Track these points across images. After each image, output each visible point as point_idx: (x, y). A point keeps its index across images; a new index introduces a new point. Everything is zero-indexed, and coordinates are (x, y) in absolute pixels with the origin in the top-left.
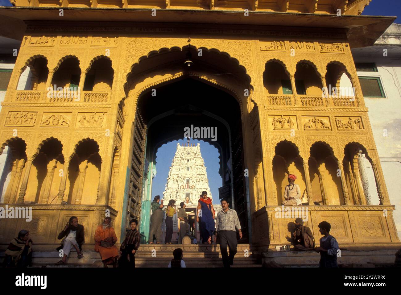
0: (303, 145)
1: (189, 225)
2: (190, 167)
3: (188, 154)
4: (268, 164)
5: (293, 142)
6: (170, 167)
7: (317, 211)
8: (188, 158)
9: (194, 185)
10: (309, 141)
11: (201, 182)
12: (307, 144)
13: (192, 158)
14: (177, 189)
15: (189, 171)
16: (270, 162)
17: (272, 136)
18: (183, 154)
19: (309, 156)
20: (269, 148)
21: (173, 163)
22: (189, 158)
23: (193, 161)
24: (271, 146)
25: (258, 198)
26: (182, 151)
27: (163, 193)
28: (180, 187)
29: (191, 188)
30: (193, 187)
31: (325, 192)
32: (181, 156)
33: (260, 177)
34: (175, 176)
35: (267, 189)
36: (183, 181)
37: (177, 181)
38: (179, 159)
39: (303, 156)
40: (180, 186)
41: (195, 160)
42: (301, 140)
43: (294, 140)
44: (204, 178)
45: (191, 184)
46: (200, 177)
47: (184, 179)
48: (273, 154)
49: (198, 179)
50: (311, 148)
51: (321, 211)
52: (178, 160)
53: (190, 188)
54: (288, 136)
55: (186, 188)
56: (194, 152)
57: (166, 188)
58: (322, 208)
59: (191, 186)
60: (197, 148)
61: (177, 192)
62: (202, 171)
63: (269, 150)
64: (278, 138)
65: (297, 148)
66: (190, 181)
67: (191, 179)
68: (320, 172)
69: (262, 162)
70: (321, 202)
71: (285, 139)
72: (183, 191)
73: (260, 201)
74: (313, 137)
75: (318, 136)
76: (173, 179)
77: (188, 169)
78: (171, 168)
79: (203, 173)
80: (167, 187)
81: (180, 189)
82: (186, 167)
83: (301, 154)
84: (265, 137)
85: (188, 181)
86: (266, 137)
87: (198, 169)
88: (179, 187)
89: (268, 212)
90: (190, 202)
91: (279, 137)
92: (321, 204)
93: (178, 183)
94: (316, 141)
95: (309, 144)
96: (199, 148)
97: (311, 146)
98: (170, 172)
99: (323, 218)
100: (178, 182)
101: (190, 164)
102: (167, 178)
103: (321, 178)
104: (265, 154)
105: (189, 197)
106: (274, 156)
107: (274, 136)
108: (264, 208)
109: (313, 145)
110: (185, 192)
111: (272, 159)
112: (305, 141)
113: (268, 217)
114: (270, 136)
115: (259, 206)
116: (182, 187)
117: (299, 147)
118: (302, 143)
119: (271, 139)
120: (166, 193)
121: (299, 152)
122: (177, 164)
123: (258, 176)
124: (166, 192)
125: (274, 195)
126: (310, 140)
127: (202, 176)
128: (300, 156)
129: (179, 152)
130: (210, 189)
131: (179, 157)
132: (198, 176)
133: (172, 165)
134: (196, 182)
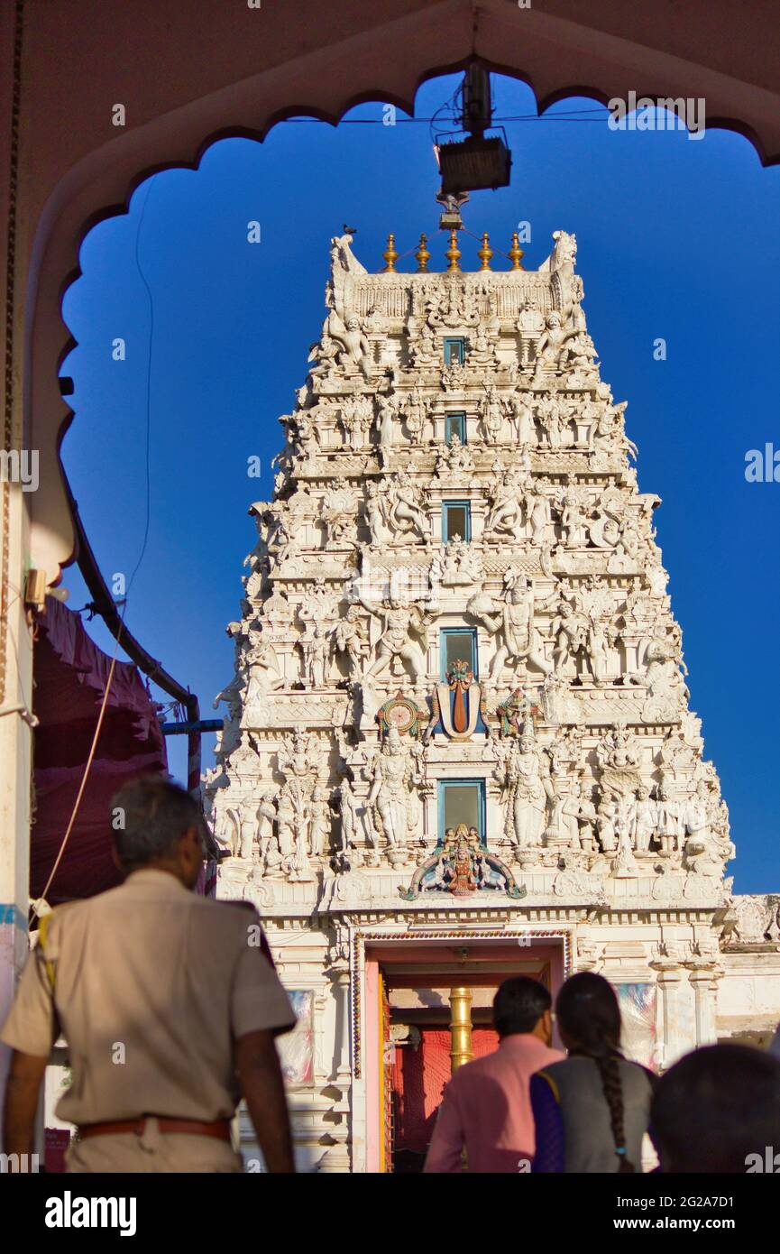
2: (477, 500)
3: (455, 350)
6: (261, 507)
8: (453, 401)
9: (533, 696)
13: (502, 392)
14: (343, 740)
15: (466, 537)
18: (393, 354)
22: (459, 395)
23: (512, 433)
26: (380, 322)
28: (381, 718)
29: (493, 722)
30: (520, 718)
32: (370, 379)
34: (321, 606)
36: (412, 649)
37: (341, 655)
40: (372, 708)
41: (525, 423)
44: (640, 610)
46: (589, 602)
47: (413, 633)
49: (573, 624)
52: (342, 425)
53: (482, 728)
55: (437, 728)
56: (516, 335)
59: (495, 701)
60: (553, 288)
61: (346, 773)
62: (614, 537)
66: (488, 651)
67: (494, 624)
72: (413, 760)
76: (294, 635)
78: (268, 518)
80: (235, 716)
81: (370, 741)
82: (436, 500)
85: (461, 650)
87: (574, 519)
88: (367, 723)
93: (354, 677)
96: (571, 288)
98: (255, 559)
100: (348, 665)
101: (473, 465)
102: (235, 628)
105: (479, 827)
110: (433, 775)
116: (399, 717)
120: (225, 782)
122: (334, 470)
124: (221, 772)
127: (617, 595)
129: (353, 339)
130: (704, 731)
131: (358, 384)
132: (572, 591)
133: (281, 482)
134: (548, 666)
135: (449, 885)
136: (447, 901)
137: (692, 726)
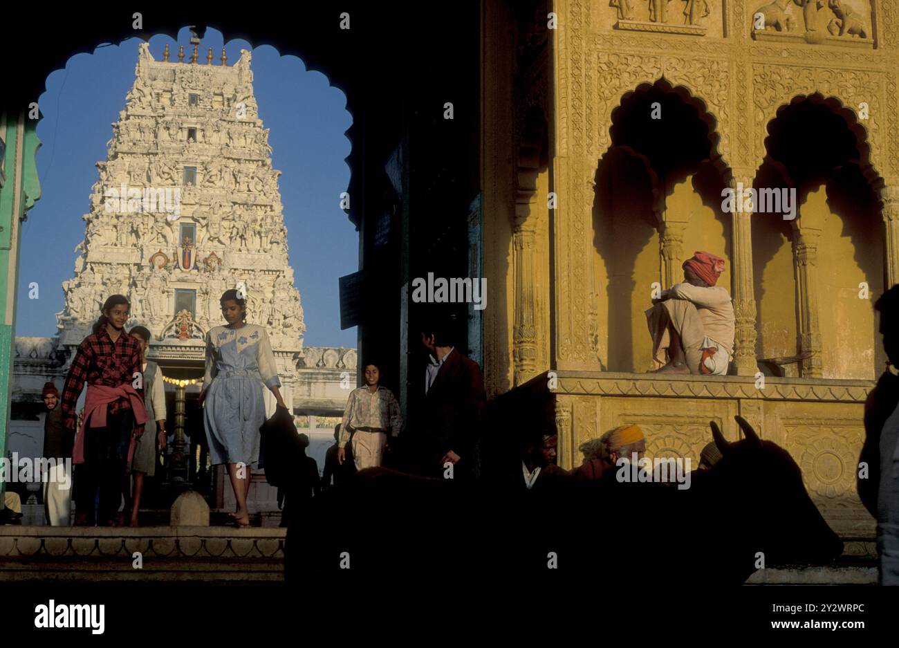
0: (739, 109)
1: (187, 439)
2: (199, 168)
3: (194, 99)
4: (576, 186)
5: (694, 93)
6: (100, 163)
7: (766, 399)
8: (192, 122)
9: (220, 254)
10: (769, 93)
11: (254, 242)
12: (758, 105)
13: (214, 120)
14: (134, 269)
15: (194, 184)
16: (585, 180)
17: (605, 59)
18: (165, 100)
19: (761, 162)
20: (584, 111)
21: (113, 142)
22: (194, 120)
23: (217, 139)
24: (595, 107)
25: (521, 334)
26: (159, 85)
27: (65, 286)
28: (151, 260)
29: (201, 265)
30: (214, 264)
31: (811, 318)
32: (154, 110)
33: (534, 242)
35: (562, 296)
36: (167, 231)
37: (135, 232)
38: (144, 122)
39: (736, 158)
40: (147, 256)
41: (223, 135)
42: (734, 85)
43: (701, 79)
44: (269, 220)
45: (203, 244)
46: (247, 216)
47: (168, 224)
48: (602, 142)
49: (239, 225)
50: (772, 126)
51: (785, 400)
52: (140, 129)
53: (196, 267)
54: (674, 61)
55: (177, 267)
56: (222, 95)
57: (79, 263)
58: (790, 387)
59: (204, 255)
60: (240, 75)
61: (135, 284)
62: (260, 188)
63: (584, 125)
64: (631, 69)
65: (711, 120)
66: (201, 234)
67: (204, 222)
68: (802, 232)
69: (547, 173)
70: (788, 361)
71: (660, 76)
72: (165, 280)
73: (527, 346)
74: (786, 73)
75: (808, 68)
76: (115, 221)
77: (190, 175)
78: (104, 168)
79: (261, 199)
80: (85, 256)
81: (146, 270)
82: (181, 166)
83: (726, 149)
84: (569, 63)
85: (188, 233)
86: (575, 61)
87: (242, 178)
88: (145, 262)
89: (558, 398)
90: (194, 333)
91: (634, 63)
92: (790, 370)
93: (140, 242)
94: (798, 92)
95: (765, 104)
96: (248, 75)
97: (774, 115)
98: (98, 187)
99: (790, 429)
100: (138, 236)
101: (200, 151)
102: (86, 216)
103: (804, 259)
104: (563, 143)
105: (192, 311)
106: (605, 150)
107: (613, 59)
108: (544, 379)
109: (783, 112)
110: (173, 287)
111: (595, 165)
112: (751, 91)
113: (558, 418)
114: (594, 58)
115: (520, 367)
116: (160, 261)
117: (720, 116)
118: (736, 99)
119: (600, 70)
120: (79, 285)
121: (716, 138)
122: (135, 150)
123: (526, 237)
124: (76, 281)
125: (592, 327)
126: (773, 88)
127: (260, 213)
128: (720, 156)
129: (147, 91)
130: (294, 275)
131: (148, 111)
132: (239, 210)
133: (111, 152)
134: (227, 242)
135: (178, 335)
136: (176, 342)
137: (289, 272)
